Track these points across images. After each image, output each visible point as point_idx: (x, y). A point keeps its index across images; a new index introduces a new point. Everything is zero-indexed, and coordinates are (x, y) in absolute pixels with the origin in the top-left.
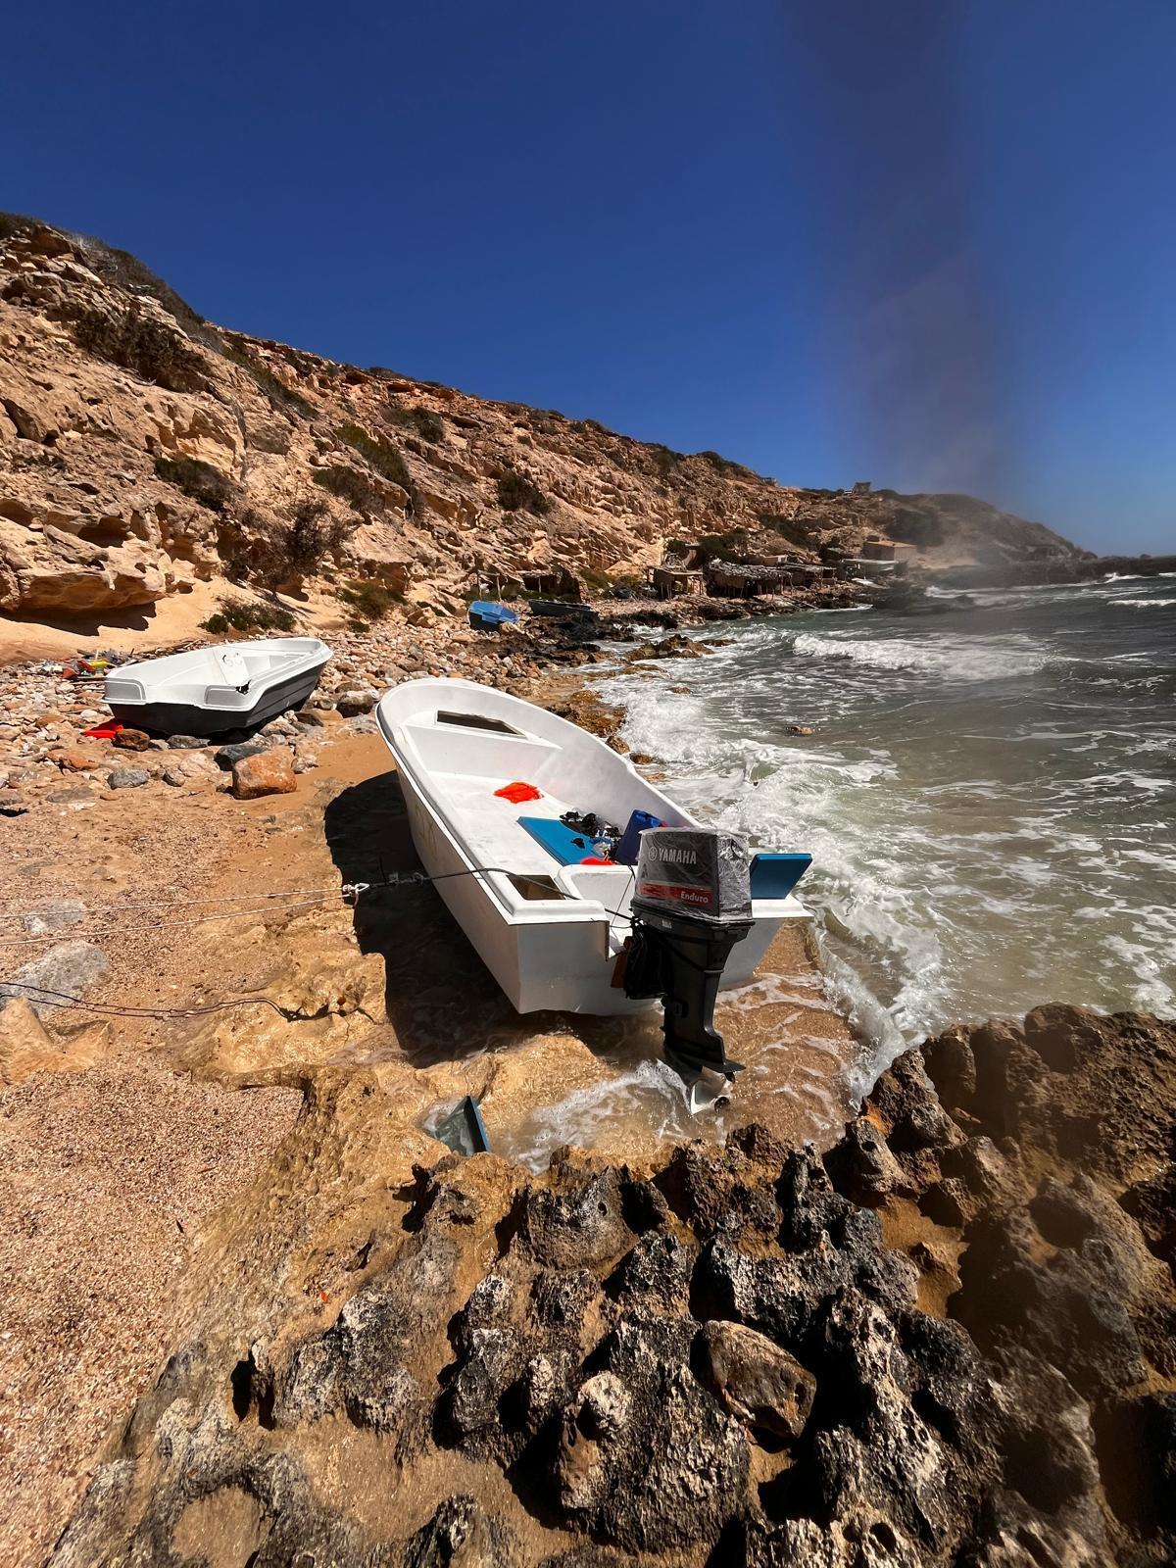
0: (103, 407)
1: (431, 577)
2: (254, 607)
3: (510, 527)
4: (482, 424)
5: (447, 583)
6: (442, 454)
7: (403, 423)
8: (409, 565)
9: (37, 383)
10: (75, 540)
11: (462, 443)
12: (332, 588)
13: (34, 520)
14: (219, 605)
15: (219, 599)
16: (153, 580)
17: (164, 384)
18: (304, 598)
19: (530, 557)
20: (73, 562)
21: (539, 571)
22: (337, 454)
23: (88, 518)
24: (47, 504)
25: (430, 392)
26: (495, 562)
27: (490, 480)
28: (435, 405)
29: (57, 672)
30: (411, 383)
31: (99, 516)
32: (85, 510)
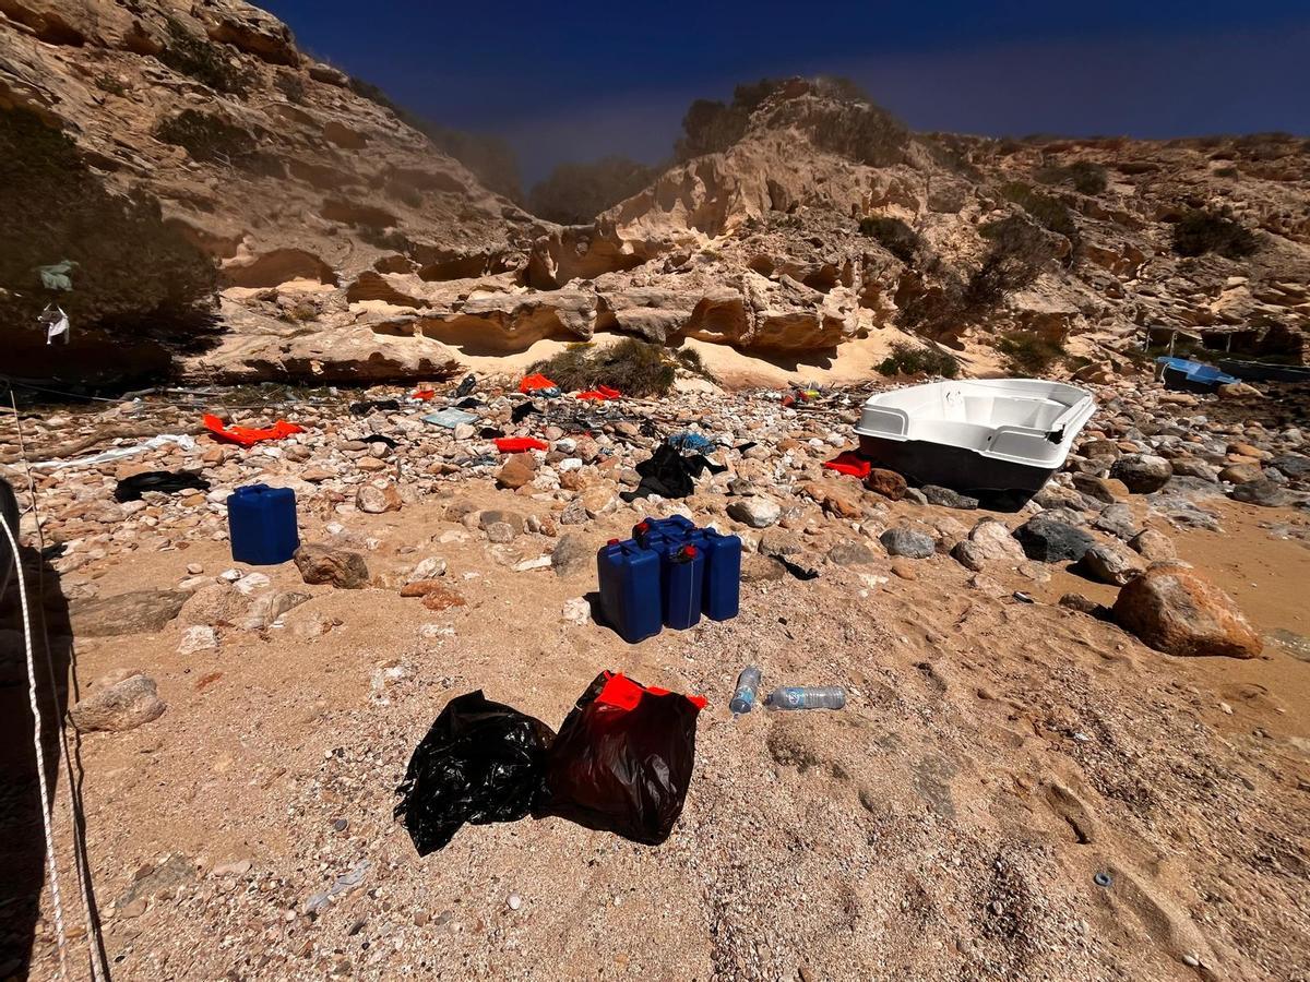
0: (826, 185)
1: (1092, 331)
2: (921, 352)
3: (1189, 275)
4: (1160, 165)
5: (1110, 337)
6: (1102, 205)
7: (1058, 181)
8: (1073, 316)
9: (789, 169)
10: (801, 286)
11: (1129, 190)
12: (992, 338)
13: (774, 272)
14: (890, 350)
15: (891, 344)
16: (850, 323)
17: (869, 163)
18: (961, 347)
19: (1215, 308)
20: (797, 305)
21: (1226, 327)
22: (998, 212)
23: (813, 267)
24: (786, 257)
25: (1092, 145)
26: (1160, 316)
27: (1163, 224)
28: (1097, 157)
29: (777, 399)
30: (1070, 142)
31: (822, 264)
32: (812, 260)
